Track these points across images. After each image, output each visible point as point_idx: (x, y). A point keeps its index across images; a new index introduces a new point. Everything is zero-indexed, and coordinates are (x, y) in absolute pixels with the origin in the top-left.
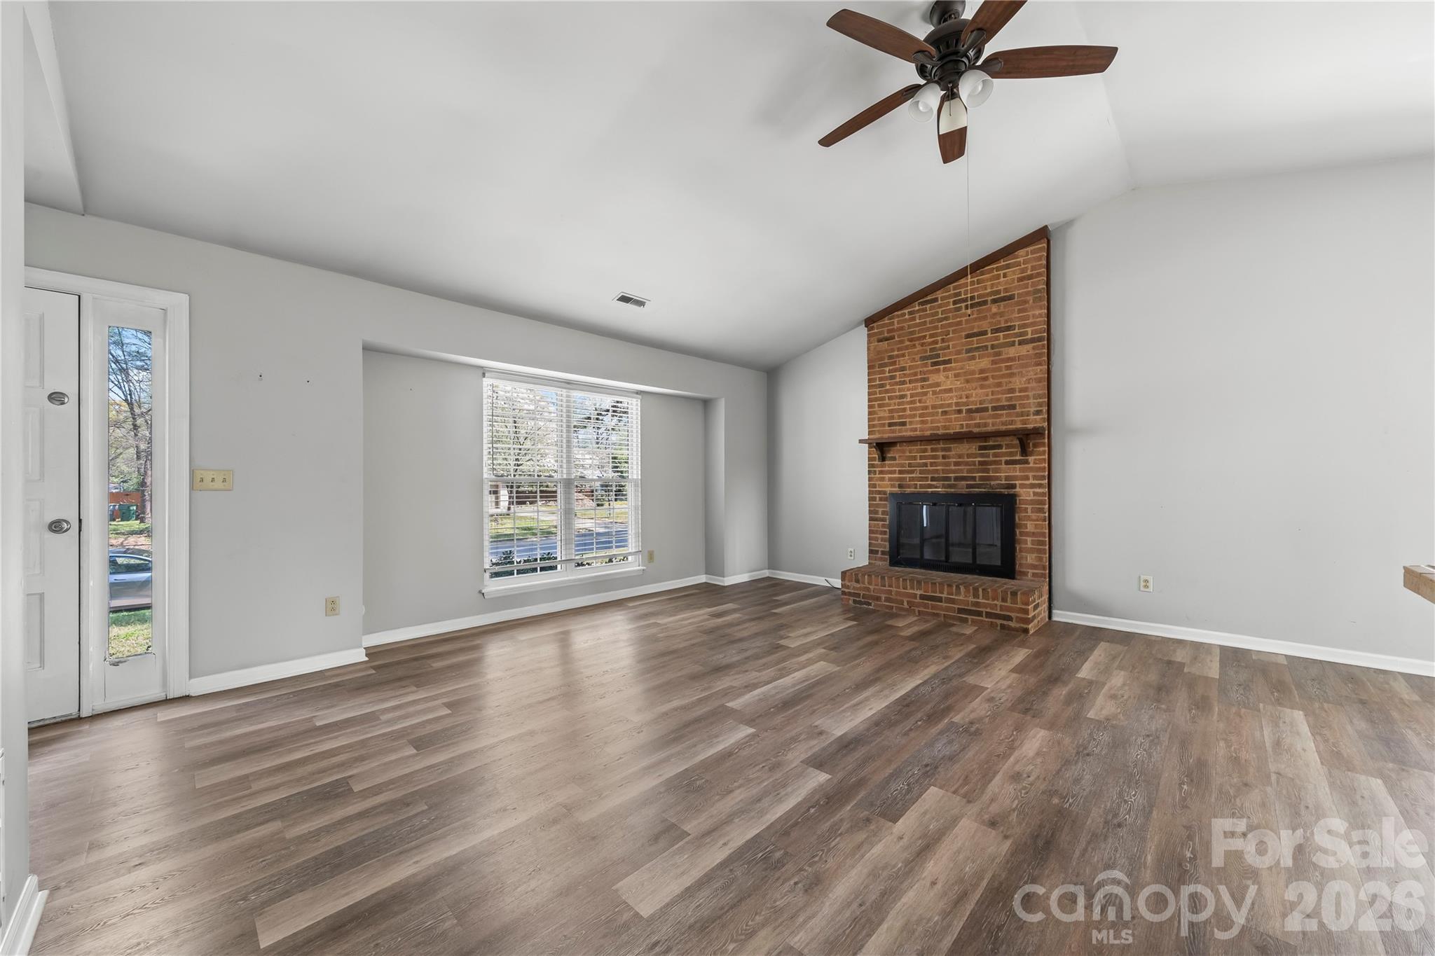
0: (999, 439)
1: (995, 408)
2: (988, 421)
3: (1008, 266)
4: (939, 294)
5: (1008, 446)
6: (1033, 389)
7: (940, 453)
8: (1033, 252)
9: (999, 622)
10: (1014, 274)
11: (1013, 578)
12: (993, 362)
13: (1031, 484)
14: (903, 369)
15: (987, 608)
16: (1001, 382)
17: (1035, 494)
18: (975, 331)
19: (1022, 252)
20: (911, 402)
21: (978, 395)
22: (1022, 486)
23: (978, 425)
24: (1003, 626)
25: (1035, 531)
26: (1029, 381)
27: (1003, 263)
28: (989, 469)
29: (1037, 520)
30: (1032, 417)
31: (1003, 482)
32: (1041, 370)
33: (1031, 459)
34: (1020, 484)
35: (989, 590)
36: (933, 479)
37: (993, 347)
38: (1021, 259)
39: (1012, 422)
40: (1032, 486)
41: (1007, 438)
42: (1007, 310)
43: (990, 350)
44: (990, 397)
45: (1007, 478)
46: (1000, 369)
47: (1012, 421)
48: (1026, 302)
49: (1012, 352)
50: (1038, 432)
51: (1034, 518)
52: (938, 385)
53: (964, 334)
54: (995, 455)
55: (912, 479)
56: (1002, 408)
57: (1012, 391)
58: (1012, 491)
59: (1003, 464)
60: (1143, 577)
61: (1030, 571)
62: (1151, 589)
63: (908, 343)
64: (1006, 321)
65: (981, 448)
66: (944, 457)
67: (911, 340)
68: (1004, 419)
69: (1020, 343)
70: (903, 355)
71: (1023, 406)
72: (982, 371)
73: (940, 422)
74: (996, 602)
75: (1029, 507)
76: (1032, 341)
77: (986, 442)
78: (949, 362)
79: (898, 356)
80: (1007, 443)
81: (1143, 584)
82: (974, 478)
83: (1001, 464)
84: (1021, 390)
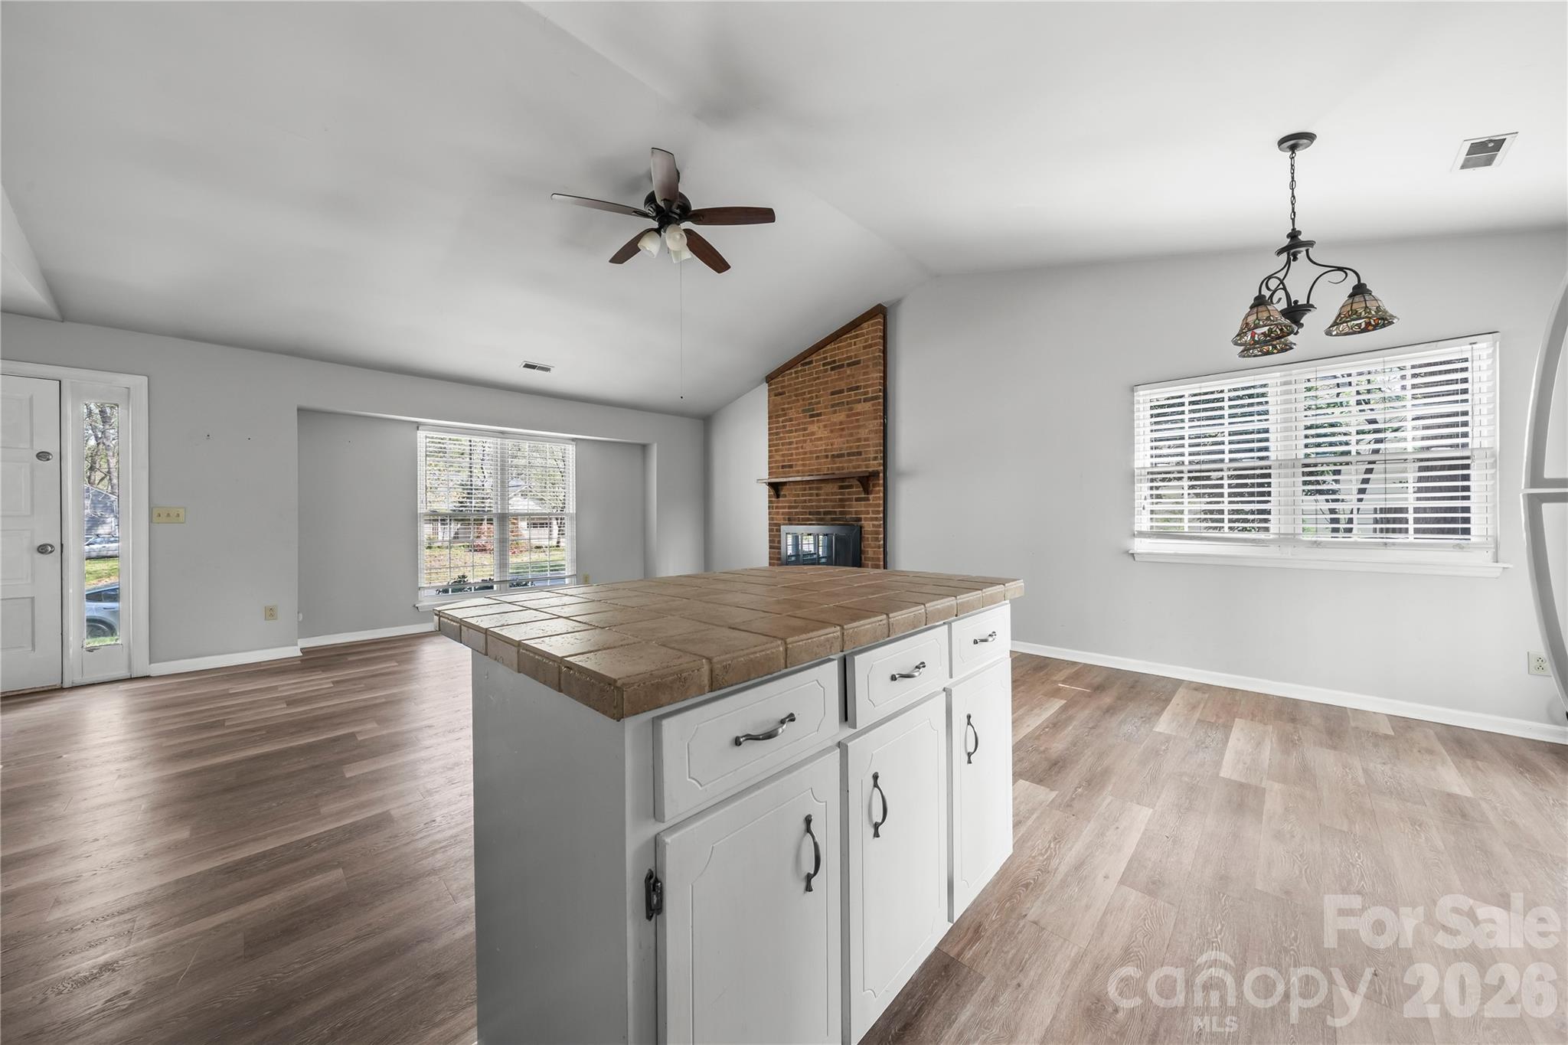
0: (851, 480)
1: (849, 454)
2: (844, 465)
3: (857, 336)
4: (814, 357)
5: (856, 486)
6: (872, 439)
7: (815, 492)
8: (872, 325)
10: (860, 343)
12: (848, 416)
13: (871, 517)
14: (791, 420)
16: (852, 433)
17: (874, 526)
18: (837, 389)
19: (865, 325)
20: (797, 448)
21: (839, 443)
22: (866, 519)
23: (838, 468)
25: (874, 556)
26: (870, 432)
27: (854, 334)
28: (845, 505)
29: (875, 548)
30: (873, 462)
31: (854, 516)
32: (877, 424)
33: (871, 496)
34: (864, 518)
36: (810, 513)
37: (848, 403)
38: (865, 331)
39: (858, 467)
40: (872, 519)
42: (856, 372)
43: (846, 406)
44: (846, 445)
45: (857, 513)
46: (852, 422)
47: (858, 465)
48: (871, 366)
49: (859, 407)
50: (874, 475)
51: (873, 545)
52: (813, 434)
53: (829, 391)
54: (849, 494)
55: (797, 513)
56: (853, 454)
57: (859, 440)
58: (860, 523)
63: (794, 398)
64: (856, 382)
65: (841, 487)
66: (817, 495)
67: (796, 396)
68: (854, 464)
69: (865, 400)
70: (791, 408)
71: (866, 453)
72: (841, 423)
73: (815, 465)
75: (870, 536)
76: (873, 399)
77: (843, 483)
78: (819, 415)
79: (788, 409)
82: (835, 513)
83: (853, 501)
84: (866, 440)
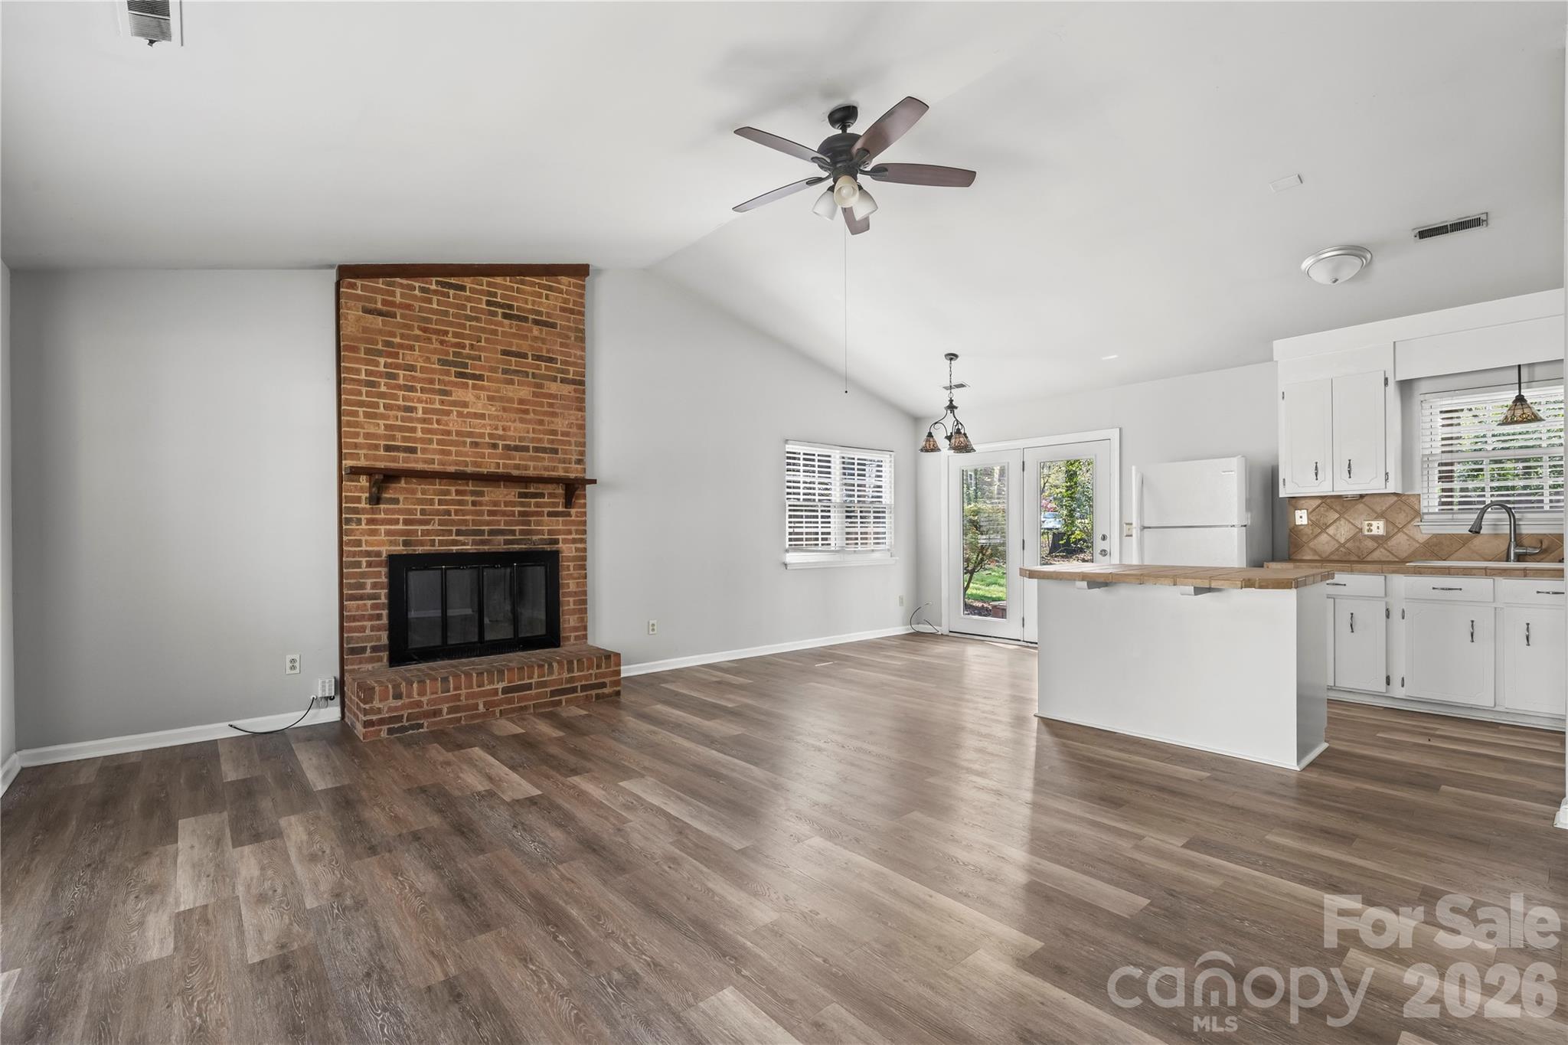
0: (541, 486)
1: (537, 450)
2: (529, 463)
3: (550, 288)
4: (467, 282)
5: (551, 495)
7: (469, 498)
9: (594, 692)
10: (556, 300)
11: (559, 646)
12: (535, 394)
13: (574, 539)
14: (412, 368)
15: (581, 681)
16: (543, 420)
17: (573, 550)
18: (514, 349)
19: (564, 279)
20: (424, 421)
21: (517, 430)
22: (565, 541)
23: (517, 467)
25: (577, 590)
26: (570, 425)
27: (545, 282)
28: (530, 521)
29: (579, 578)
30: (573, 466)
31: (546, 537)
33: (573, 511)
34: (563, 539)
35: (585, 660)
36: (459, 533)
37: (534, 376)
39: (554, 469)
40: (571, 541)
41: (550, 486)
42: (549, 338)
43: (530, 379)
44: (531, 435)
45: (550, 532)
46: (541, 405)
47: (554, 467)
48: (568, 337)
49: (553, 388)
50: (576, 483)
51: (575, 575)
52: (465, 405)
53: (500, 348)
54: (537, 505)
55: (425, 533)
56: (544, 450)
57: (554, 432)
58: (555, 547)
59: (546, 515)
60: (651, 622)
61: (572, 634)
62: (656, 632)
63: (417, 332)
64: (548, 351)
65: (521, 495)
66: (474, 503)
67: (425, 330)
68: (546, 463)
69: (563, 381)
70: (412, 348)
71: (565, 452)
72: (521, 402)
73: (468, 456)
74: (591, 671)
75: (571, 564)
76: (571, 381)
77: (526, 489)
78: (480, 378)
79: (401, 346)
80: (549, 491)
81: (651, 628)
82: (513, 532)
83: (543, 516)
84: (564, 434)
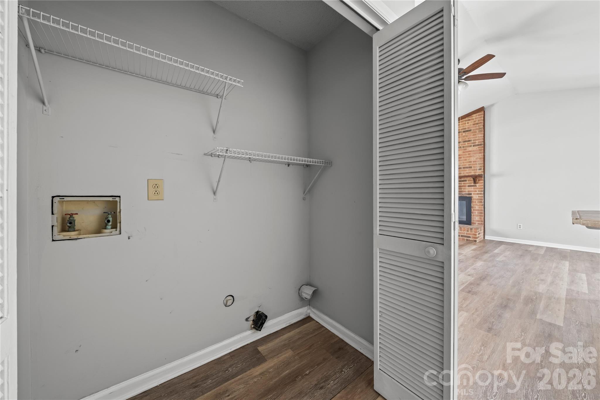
0: (466, 178)
1: (464, 168)
2: (461, 172)
3: (469, 120)
5: (469, 181)
6: (478, 161)
8: (478, 115)
9: (466, 238)
10: (471, 123)
11: (471, 225)
12: (463, 152)
13: (477, 193)
15: (461, 234)
16: (466, 159)
17: (479, 197)
19: (474, 115)
22: (474, 194)
24: (467, 240)
25: (479, 209)
26: (476, 159)
27: (467, 119)
28: (462, 188)
29: (480, 205)
30: (478, 171)
31: (467, 193)
32: (481, 155)
33: (477, 185)
34: (473, 193)
35: (462, 228)
37: (463, 147)
38: (474, 118)
39: (470, 173)
40: (478, 194)
41: (468, 178)
42: (468, 135)
43: (462, 148)
44: (462, 164)
45: (468, 191)
46: (466, 155)
47: (470, 172)
48: (476, 132)
49: (470, 149)
50: (480, 176)
51: (478, 205)
54: (464, 184)
56: (467, 168)
57: (470, 162)
58: (470, 196)
59: (467, 186)
60: (519, 225)
61: (477, 222)
62: (522, 228)
64: (468, 139)
68: (467, 171)
69: (474, 146)
71: (475, 167)
74: (465, 232)
75: (477, 201)
76: (478, 145)
77: (460, 179)
80: (469, 179)
81: (519, 227)
83: (466, 187)
84: (474, 162)
